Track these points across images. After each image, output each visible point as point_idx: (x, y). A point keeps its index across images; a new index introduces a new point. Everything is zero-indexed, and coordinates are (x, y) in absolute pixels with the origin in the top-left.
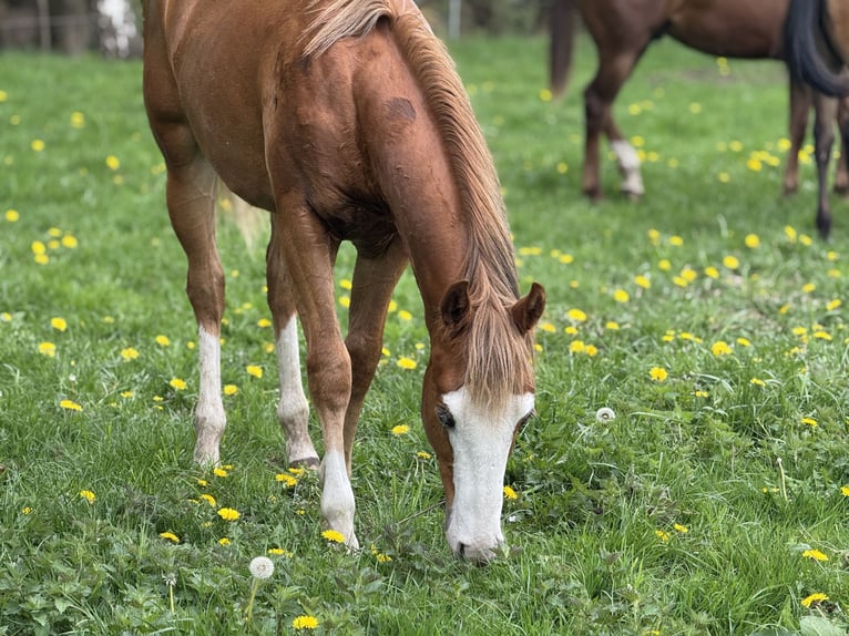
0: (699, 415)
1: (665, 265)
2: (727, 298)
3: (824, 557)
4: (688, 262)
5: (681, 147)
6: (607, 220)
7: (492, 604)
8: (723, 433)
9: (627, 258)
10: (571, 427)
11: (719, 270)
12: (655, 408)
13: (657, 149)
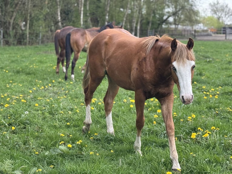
0: (43, 112)
1: (38, 86)
2: (49, 91)
3: (64, 135)
4: (42, 85)
5: (42, 65)
6: (29, 78)
7: (6, 147)
8: (47, 115)
9: (32, 85)
10: (20, 115)
11: (48, 87)
12: (36, 111)
13: (38, 66)
